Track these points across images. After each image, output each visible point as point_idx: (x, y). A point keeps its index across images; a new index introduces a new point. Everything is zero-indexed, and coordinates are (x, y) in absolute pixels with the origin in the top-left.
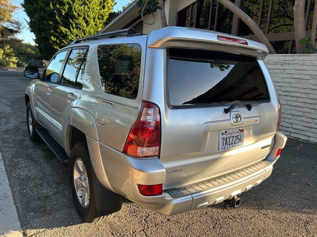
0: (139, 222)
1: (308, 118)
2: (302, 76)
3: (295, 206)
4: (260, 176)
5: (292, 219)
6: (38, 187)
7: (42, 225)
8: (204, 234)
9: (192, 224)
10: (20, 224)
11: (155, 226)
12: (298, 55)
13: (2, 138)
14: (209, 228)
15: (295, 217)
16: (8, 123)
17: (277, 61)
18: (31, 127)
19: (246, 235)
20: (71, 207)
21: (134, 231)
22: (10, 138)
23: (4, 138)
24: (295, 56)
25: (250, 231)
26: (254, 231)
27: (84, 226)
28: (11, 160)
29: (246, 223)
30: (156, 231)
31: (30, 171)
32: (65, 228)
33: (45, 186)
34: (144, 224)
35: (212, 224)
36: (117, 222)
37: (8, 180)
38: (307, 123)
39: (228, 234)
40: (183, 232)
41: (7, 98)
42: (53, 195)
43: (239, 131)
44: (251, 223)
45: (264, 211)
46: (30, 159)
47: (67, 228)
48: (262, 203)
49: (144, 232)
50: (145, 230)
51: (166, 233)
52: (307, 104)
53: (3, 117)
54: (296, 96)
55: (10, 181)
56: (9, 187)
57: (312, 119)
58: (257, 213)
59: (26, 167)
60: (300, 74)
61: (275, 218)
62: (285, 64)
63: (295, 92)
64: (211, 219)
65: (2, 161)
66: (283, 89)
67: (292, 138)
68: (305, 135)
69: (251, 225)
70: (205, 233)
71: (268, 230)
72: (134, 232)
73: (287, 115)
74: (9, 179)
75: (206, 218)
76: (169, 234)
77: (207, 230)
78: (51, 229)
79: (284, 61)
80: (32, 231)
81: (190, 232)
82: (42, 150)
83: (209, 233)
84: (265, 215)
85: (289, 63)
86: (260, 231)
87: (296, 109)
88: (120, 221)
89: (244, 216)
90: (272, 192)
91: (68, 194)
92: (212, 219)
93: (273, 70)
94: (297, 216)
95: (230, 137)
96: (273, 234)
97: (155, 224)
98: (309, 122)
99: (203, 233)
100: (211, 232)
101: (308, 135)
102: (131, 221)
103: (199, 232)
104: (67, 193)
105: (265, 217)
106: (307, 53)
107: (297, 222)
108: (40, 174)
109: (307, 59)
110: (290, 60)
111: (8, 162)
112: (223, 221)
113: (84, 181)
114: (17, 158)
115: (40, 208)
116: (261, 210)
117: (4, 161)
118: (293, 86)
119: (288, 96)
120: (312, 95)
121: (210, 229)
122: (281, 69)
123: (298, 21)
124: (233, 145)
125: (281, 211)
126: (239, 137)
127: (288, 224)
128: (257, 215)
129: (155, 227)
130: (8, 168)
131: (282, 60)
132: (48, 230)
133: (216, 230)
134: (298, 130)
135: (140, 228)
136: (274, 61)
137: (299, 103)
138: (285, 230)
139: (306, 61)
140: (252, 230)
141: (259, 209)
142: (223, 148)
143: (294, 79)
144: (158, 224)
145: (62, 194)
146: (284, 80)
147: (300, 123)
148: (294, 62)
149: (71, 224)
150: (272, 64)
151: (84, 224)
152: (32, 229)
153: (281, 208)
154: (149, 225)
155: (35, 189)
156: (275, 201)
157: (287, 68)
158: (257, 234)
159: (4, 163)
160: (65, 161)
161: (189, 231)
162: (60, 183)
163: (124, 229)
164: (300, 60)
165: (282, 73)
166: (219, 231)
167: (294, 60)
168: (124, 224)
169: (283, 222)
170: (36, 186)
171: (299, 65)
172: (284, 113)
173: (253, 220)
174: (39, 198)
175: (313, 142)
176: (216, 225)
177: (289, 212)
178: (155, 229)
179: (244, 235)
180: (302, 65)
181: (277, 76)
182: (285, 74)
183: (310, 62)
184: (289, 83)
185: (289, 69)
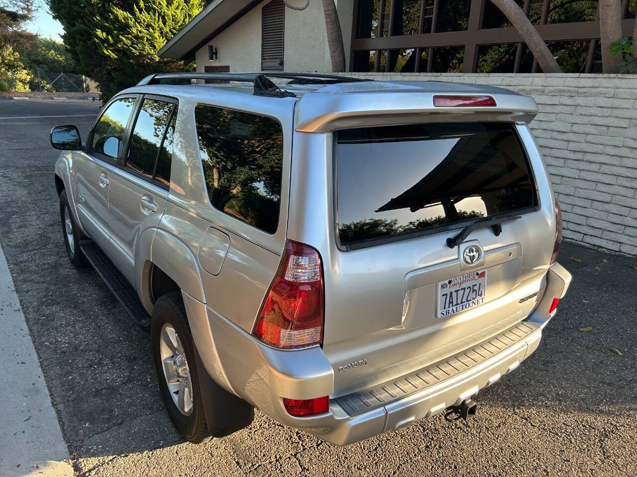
0: (287, 439)
1: (620, 207)
2: (613, 119)
3: (583, 400)
4: (516, 355)
5: (577, 426)
6: (94, 367)
7: (107, 449)
8: (409, 461)
9: (386, 442)
10: (66, 446)
11: (318, 445)
12: (606, 75)
13: (17, 260)
14: (418, 449)
15: (582, 422)
16: (25, 226)
17: (561, 88)
18: (71, 238)
19: (488, 461)
20: (158, 410)
21: (278, 457)
22: (31, 261)
23: (21, 262)
24: (598, 79)
25: (495, 454)
26: (504, 452)
27: (186, 448)
28: (38, 309)
29: (489, 437)
30: (319, 456)
31: (76, 334)
32: (151, 453)
33: (107, 365)
34: (297, 443)
35: (424, 440)
36: (246, 439)
37: (35, 353)
38: (618, 216)
39: (453, 460)
40: (369, 457)
41: (17, 168)
42: (123, 385)
43: (477, 277)
44: (498, 437)
45: (524, 411)
46: (75, 307)
47: (155, 453)
48: (521, 393)
49: (297, 459)
50: (299, 455)
51: (337, 460)
52: (619, 178)
53: (14, 213)
54: (598, 161)
55: (40, 357)
56: (40, 369)
57: (629, 209)
58: (509, 416)
59: (68, 325)
60: (607, 117)
61: (545, 425)
62: (578, 93)
63: (596, 153)
64: (422, 430)
65: (21, 311)
66: (572, 146)
67: (587, 245)
68: (612, 241)
69: (497, 442)
70: (411, 459)
71: (530, 451)
72: (278, 460)
73: (579, 199)
74: (37, 352)
75: (413, 429)
76: (343, 462)
77: (414, 452)
78: (124, 457)
79: (576, 89)
80: (91, 461)
81: (382, 457)
82: (96, 286)
83: (417, 460)
84: (526, 419)
85: (586, 92)
86: (515, 454)
87: (597, 189)
88: (251, 438)
89: (485, 421)
90: (541, 370)
91: (152, 382)
92: (424, 428)
94: (587, 421)
95: (459, 290)
96: (539, 460)
97: (318, 441)
98: (623, 214)
99: (407, 460)
100: (421, 456)
101: (619, 241)
102: (273, 436)
103: (399, 458)
104: (149, 380)
105: (525, 423)
106: (624, 73)
107: (586, 434)
108: (96, 340)
109: (624, 86)
110: (589, 87)
111: (31, 316)
112: (445, 434)
113: (180, 366)
114: (49, 305)
115: (102, 412)
116: (519, 408)
117: (24, 312)
118: (594, 141)
119: (583, 160)
120: (631, 159)
121: (420, 451)
122: (571, 105)
123: (607, 6)
124: (463, 304)
125: (556, 411)
126: (476, 288)
127: (568, 439)
128: (510, 420)
129: (317, 448)
130: (35, 328)
131: (572, 87)
132: (120, 459)
133: (432, 453)
134: (599, 230)
135: (289, 451)
136: (556, 88)
137: (604, 175)
138: (561, 451)
139: (622, 90)
140: (499, 451)
141: (514, 406)
142: (445, 313)
143: (597, 127)
144: (322, 442)
145: (140, 383)
146: (575, 128)
147: (604, 215)
148: (596, 90)
149: (161, 444)
150: (550, 94)
151: (185, 444)
152: (90, 457)
153: (557, 403)
154: (306, 444)
155: (90, 372)
156: (546, 390)
157: (581, 104)
158: (509, 460)
159: (26, 317)
160: (143, 321)
161: (380, 455)
162: (135, 359)
163: (259, 453)
164: (609, 88)
165: (572, 114)
166: (438, 455)
167: (596, 87)
168: (259, 444)
169: (560, 434)
170: (91, 366)
171: (607, 97)
172: (573, 194)
173: (502, 430)
174: (97, 391)
175: (629, 254)
176: (431, 442)
177: (571, 413)
178: (317, 452)
179: (484, 462)
180: (612, 98)
181: (561, 120)
182: (577, 115)
183: (629, 90)
184: (584, 135)
185: (587, 106)
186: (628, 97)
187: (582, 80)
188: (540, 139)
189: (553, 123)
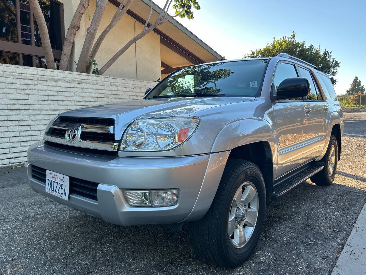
2: (98, 94)
17: (74, 79)
60: (96, 93)
62: (82, 82)
79: (81, 80)
85: (85, 82)
93: (71, 88)
106: (98, 74)
109: (99, 80)
110: (86, 80)
122: (80, 88)
131: (78, 79)
136: (71, 79)
139: (99, 82)
143: (93, 98)
146: (85, 99)
148: (89, 81)
150: (69, 82)
164: (94, 80)
165: (81, 92)
171: (94, 85)
180: (96, 85)
181: (77, 95)
182: (84, 93)
183: (101, 82)
184: (89, 102)
185: (87, 89)
186: (102, 85)
187: (82, 76)
188: (69, 106)
189: (73, 97)
